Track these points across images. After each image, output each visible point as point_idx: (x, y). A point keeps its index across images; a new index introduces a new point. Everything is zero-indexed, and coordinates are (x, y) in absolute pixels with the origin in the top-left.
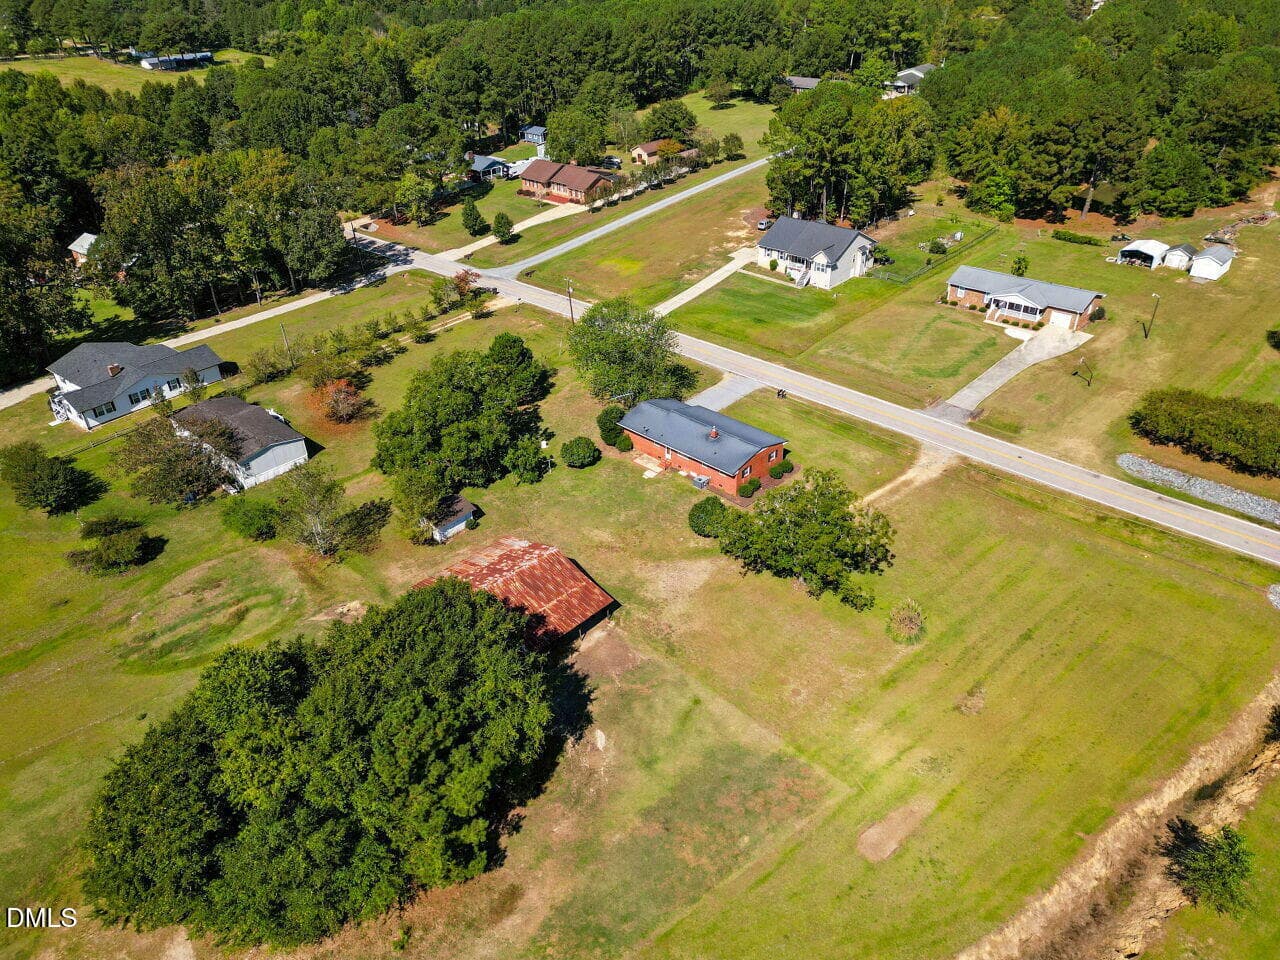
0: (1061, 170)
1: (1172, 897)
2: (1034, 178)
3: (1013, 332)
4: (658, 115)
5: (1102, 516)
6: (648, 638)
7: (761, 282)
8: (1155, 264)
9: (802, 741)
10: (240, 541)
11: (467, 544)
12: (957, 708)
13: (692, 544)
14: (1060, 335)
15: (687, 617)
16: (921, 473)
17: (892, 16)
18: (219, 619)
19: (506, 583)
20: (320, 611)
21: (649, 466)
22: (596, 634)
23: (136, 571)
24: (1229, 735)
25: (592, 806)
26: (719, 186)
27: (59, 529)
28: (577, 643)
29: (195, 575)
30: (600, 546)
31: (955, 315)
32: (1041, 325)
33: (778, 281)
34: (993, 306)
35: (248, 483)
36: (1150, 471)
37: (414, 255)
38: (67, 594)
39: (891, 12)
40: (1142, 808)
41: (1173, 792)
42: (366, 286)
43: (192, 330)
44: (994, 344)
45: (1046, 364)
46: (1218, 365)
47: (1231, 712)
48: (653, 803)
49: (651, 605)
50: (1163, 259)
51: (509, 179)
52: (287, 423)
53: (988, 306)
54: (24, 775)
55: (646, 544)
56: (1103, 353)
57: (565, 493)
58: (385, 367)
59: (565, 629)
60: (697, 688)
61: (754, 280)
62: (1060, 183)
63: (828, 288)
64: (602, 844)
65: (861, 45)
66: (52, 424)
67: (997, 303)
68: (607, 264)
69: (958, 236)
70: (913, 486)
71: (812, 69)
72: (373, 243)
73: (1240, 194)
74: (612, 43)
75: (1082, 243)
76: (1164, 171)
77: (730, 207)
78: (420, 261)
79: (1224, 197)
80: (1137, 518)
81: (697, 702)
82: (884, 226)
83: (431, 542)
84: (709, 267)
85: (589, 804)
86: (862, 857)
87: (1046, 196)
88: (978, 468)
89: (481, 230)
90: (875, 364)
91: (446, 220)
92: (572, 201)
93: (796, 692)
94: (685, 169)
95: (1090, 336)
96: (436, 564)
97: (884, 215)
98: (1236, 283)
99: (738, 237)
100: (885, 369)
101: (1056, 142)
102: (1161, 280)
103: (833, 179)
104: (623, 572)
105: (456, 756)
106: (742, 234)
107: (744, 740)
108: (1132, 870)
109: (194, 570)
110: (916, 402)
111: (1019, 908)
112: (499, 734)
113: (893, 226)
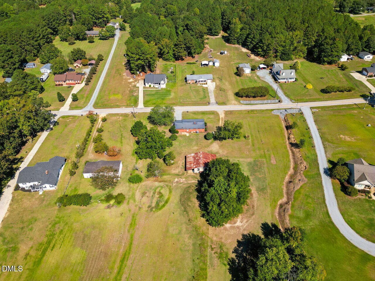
1: (297, 150)
3: (205, 86)
5: (248, 111)
7: (151, 90)
8: (209, 66)
9: (254, 157)
10: (136, 185)
13: (209, 142)
14: (211, 84)
15: (223, 152)
16: (222, 115)
18: (157, 196)
20: (172, 184)
21: (185, 134)
23: (126, 202)
24: (285, 131)
27: (93, 206)
31: (192, 86)
32: (207, 83)
33: (155, 89)
36: (245, 102)
37: (53, 113)
40: (287, 144)
42: (54, 126)
44: (204, 89)
45: (215, 90)
46: (234, 81)
53: (196, 82)
55: (203, 145)
56: (220, 85)
60: (236, 159)
63: (165, 87)
66: (40, 194)
67: (199, 81)
68: (112, 97)
69: (172, 68)
75: (192, 64)
78: (58, 113)
84: (136, 91)
86: (274, 164)
89: (64, 99)
90: (193, 100)
92: (76, 84)
93: (246, 153)
95: (215, 83)
102: (212, 68)
106: (132, 80)
107: (249, 161)
108: (292, 150)
109: (136, 194)
113: (157, 69)
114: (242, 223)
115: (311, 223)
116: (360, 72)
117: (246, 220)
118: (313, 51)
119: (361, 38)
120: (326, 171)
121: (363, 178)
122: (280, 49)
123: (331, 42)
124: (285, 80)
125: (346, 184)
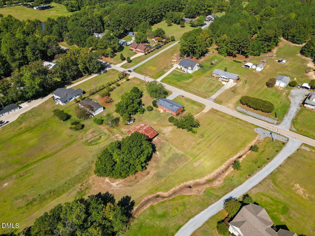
0: (235, 48)
1: (232, 169)
2: (230, 49)
3: (223, 83)
4: (157, 32)
5: (233, 117)
6: (163, 139)
7: (179, 72)
8: (250, 68)
9: (186, 152)
10: (96, 125)
11: (133, 125)
12: (208, 147)
13: (169, 124)
14: (231, 83)
15: (169, 135)
16: (205, 111)
17: (206, 5)
18: (97, 137)
19: (142, 131)
20: (113, 136)
21: (161, 110)
22: (156, 138)
23: (81, 130)
24: (244, 150)
25: (158, 162)
26: (170, 48)
27: (66, 123)
28: (153, 140)
29: (91, 131)
30: (155, 125)
31: (214, 79)
32: (228, 81)
33: (183, 72)
34: (220, 78)
35: (95, 115)
36: (241, 110)
37: (112, 65)
38: (72, 134)
39: (205, 4)
40: (231, 159)
41: (235, 157)
42: (104, 73)
43: (73, 83)
44: (220, 85)
45: (228, 89)
46: (257, 89)
47: (245, 146)
48: (166, 161)
49: (163, 134)
50: (252, 66)
51: (127, 46)
52: (98, 103)
53: (219, 77)
54: (77, 160)
55: (162, 124)
56: (238, 87)
57: (148, 116)
58: (112, 92)
59: (151, 138)
60: (171, 146)
61: (177, 71)
62: (235, 50)
63: (191, 73)
64: (159, 166)
65: (199, 10)
66: (56, 104)
67: (221, 77)
68: (149, 68)
69: (216, 61)
70: (204, 113)
71: (189, 16)
72: (102, 62)
73: (270, 51)
74: (146, 12)
75: (238, 62)
76: (254, 48)
77: (172, 54)
78: (113, 67)
79: (266, 52)
80: (238, 118)
81: (171, 148)
82: (202, 58)
83: (128, 125)
84: (169, 68)
85: (157, 161)
86: (194, 166)
87: (232, 52)
88: (214, 110)
89: (124, 59)
90: (199, 90)
91: (116, 56)
92: (141, 52)
93: (185, 146)
94: (163, 44)
95: (236, 83)
96: (129, 128)
97: (202, 56)
98: (264, 72)
99: (174, 61)
100: (201, 91)
101: (234, 43)
102: (251, 71)
103: (192, 50)
104: (159, 129)
105: (141, 155)
106: (175, 60)
107: (178, 152)
108: (229, 167)
109: (90, 130)
110: (205, 97)
111: (213, 171)
112: (146, 152)
113: (204, 58)
114: (116, 186)
115: (158, 223)
117: (121, 186)
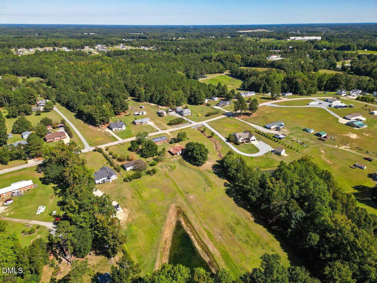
3: (147, 124)
33: (120, 131)
56: (155, 122)
67: (143, 122)
68: (97, 140)
84: (108, 134)
92: (63, 138)
95: (152, 122)
114: (209, 163)
116: (217, 105)
118: (191, 100)
119: (210, 90)
120: (227, 141)
121: (240, 137)
122: (175, 100)
123: (198, 93)
124: (187, 114)
125: (235, 142)
